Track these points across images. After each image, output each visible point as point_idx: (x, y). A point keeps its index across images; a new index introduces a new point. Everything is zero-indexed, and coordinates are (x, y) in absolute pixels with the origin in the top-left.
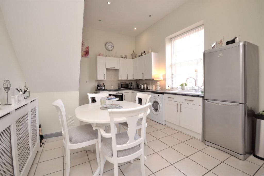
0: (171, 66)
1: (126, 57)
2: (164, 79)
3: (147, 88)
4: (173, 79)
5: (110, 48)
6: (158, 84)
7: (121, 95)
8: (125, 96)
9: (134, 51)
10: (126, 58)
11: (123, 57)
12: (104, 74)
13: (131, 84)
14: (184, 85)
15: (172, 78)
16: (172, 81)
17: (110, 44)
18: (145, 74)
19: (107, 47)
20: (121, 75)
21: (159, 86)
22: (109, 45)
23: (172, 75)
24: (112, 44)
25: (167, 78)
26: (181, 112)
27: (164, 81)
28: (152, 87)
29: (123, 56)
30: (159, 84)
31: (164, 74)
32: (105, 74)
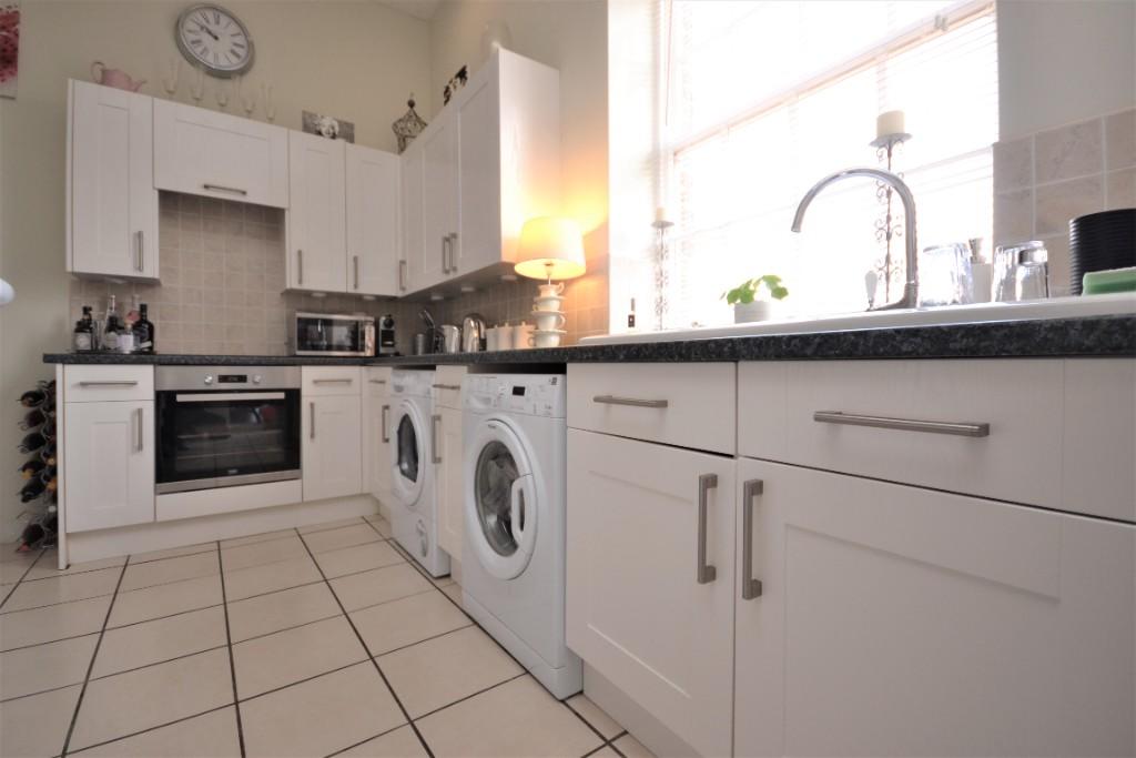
0: (654, 163)
1: (346, 133)
2: (598, 268)
3: (483, 343)
4: (666, 265)
5: (221, 54)
6: (546, 300)
7: (281, 396)
8: (312, 405)
9: (411, 104)
10: (350, 138)
11: (324, 130)
12: (135, 229)
13: (382, 327)
14: (762, 294)
15: (659, 253)
16: (661, 279)
17: (218, 23)
18: (460, 239)
19: (192, 37)
20: (300, 253)
21: (553, 320)
22: (212, 27)
23: (662, 225)
24: (234, 28)
25: (615, 253)
26: (754, 589)
27: (590, 285)
28: (513, 337)
29: (326, 124)
30: (554, 306)
31: (592, 224)
32: (140, 235)
